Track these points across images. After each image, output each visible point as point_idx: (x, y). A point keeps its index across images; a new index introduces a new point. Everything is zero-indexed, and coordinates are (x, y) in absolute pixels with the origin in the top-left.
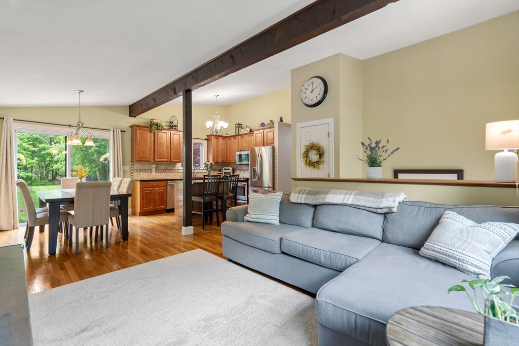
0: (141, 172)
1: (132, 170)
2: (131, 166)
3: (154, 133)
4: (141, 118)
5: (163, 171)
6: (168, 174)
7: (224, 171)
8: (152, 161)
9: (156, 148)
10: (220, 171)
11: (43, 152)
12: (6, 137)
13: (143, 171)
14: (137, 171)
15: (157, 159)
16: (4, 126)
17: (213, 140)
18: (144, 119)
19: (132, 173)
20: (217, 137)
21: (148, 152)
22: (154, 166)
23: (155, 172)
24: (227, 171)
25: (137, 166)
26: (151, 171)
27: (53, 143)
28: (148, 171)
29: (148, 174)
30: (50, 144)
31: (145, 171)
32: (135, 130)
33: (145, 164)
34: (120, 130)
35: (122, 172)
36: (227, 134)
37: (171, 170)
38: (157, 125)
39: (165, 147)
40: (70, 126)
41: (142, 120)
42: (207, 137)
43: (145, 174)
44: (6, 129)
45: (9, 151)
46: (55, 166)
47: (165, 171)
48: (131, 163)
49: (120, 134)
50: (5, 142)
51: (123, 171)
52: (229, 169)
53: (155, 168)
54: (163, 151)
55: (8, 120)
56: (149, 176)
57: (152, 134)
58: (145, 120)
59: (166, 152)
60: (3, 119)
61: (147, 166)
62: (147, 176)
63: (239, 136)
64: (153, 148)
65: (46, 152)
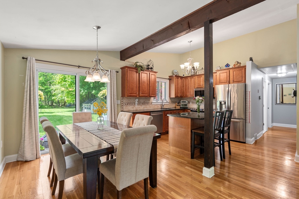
0: (128, 105)
1: (122, 104)
2: (122, 100)
3: (139, 74)
4: (128, 62)
5: (143, 104)
6: (145, 106)
7: (182, 103)
8: (138, 96)
9: (140, 85)
10: (179, 104)
11: (46, 90)
12: (29, 75)
13: (129, 104)
14: (126, 104)
15: (141, 95)
16: (28, 65)
17: (175, 80)
18: (130, 62)
19: (122, 106)
20: (178, 77)
21: (135, 89)
22: (137, 100)
23: (137, 105)
24: (185, 103)
25: (125, 101)
26: (135, 104)
27: (51, 85)
28: (133, 104)
29: (133, 107)
30: (50, 86)
31: (131, 104)
32: (126, 71)
33: (130, 99)
34: (115, 71)
35: (116, 106)
36: (184, 75)
37: (148, 103)
38: (141, 67)
39: (146, 85)
40: (79, 67)
41: (129, 64)
42: (169, 78)
43: (131, 107)
44: (29, 68)
45: (32, 88)
46: (53, 98)
47: (144, 103)
48: (122, 98)
49: (115, 74)
50: (29, 79)
51: (117, 104)
52: (185, 102)
53: (138, 102)
54: (145, 88)
55: (31, 60)
56: (133, 108)
57: (138, 74)
58: (131, 64)
59: (147, 89)
60: (27, 59)
61: (132, 100)
62: (132, 108)
63: (196, 77)
64: (138, 85)
65: (48, 90)
